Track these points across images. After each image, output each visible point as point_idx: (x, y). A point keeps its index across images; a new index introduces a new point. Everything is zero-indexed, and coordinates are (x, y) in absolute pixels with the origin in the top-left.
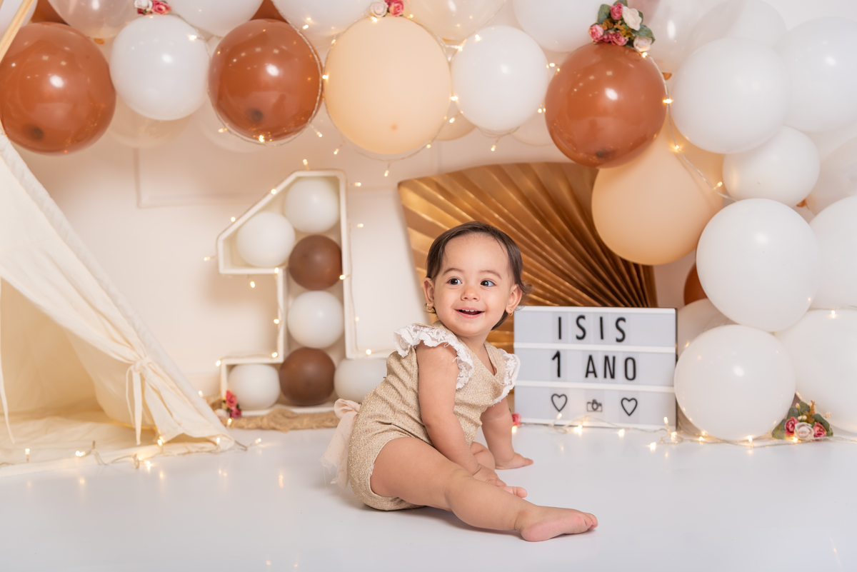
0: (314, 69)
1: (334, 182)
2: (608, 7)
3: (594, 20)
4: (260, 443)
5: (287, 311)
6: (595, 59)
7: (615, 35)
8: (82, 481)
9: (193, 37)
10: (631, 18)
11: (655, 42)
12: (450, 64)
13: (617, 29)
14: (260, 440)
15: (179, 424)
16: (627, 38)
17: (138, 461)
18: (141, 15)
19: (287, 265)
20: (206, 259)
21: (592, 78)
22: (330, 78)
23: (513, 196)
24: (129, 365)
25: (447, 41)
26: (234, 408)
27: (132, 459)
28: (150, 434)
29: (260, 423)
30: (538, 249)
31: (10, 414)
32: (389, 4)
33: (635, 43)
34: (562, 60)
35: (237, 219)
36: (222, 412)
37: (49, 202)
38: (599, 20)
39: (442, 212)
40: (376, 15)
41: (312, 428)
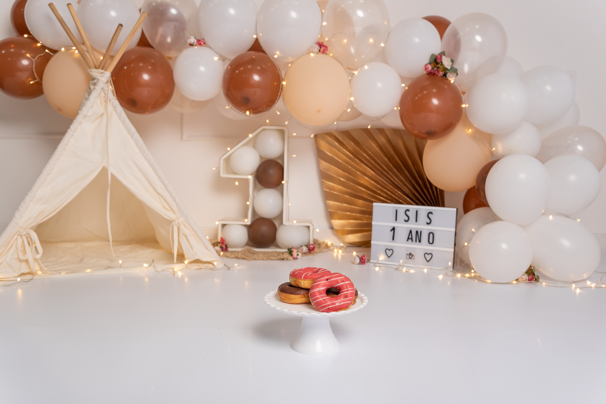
0: (278, 79)
1: (282, 132)
2: (435, 55)
3: (427, 61)
4: (237, 266)
5: (254, 198)
6: (427, 83)
7: (437, 70)
8: (147, 280)
9: (216, 58)
10: (446, 62)
11: (458, 76)
12: (350, 81)
13: (439, 67)
14: (237, 265)
15: (196, 254)
16: (443, 72)
17: (175, 272)
18: (191, 46)
19: (255, 174)
20: (214, 169)
21: (425, 92)
22: (287, 84)
23: (374, 145)
24: (172, 222)
25: (349, 69)
26: (224, 247)
27: (171, 270)
28: (181, 257)
29: (237, 255)
30: (386, 174)
31: (113, 241)
32: (320, 47)
33: (447, 75)
34: (409, 83)
35: (231, 149)
36: (218, 248)
37: (137, 135)
38: (430, 62)
39: (337, 151)
40: (313, 52)
41: (264, 260)
